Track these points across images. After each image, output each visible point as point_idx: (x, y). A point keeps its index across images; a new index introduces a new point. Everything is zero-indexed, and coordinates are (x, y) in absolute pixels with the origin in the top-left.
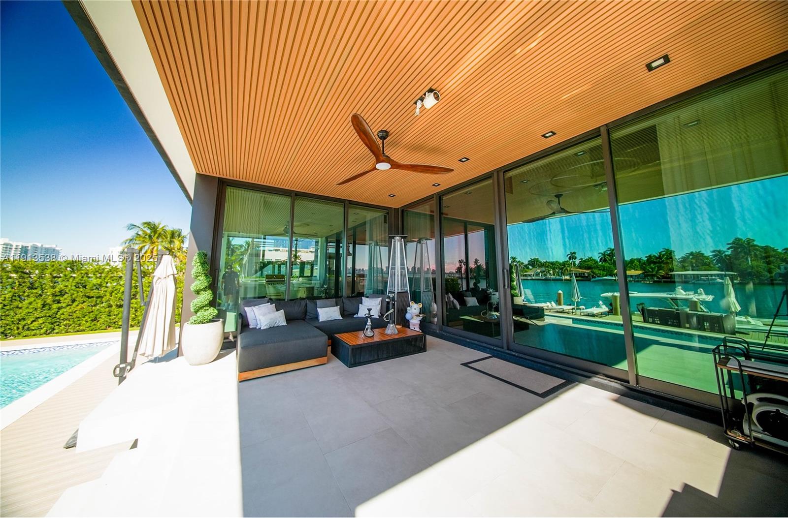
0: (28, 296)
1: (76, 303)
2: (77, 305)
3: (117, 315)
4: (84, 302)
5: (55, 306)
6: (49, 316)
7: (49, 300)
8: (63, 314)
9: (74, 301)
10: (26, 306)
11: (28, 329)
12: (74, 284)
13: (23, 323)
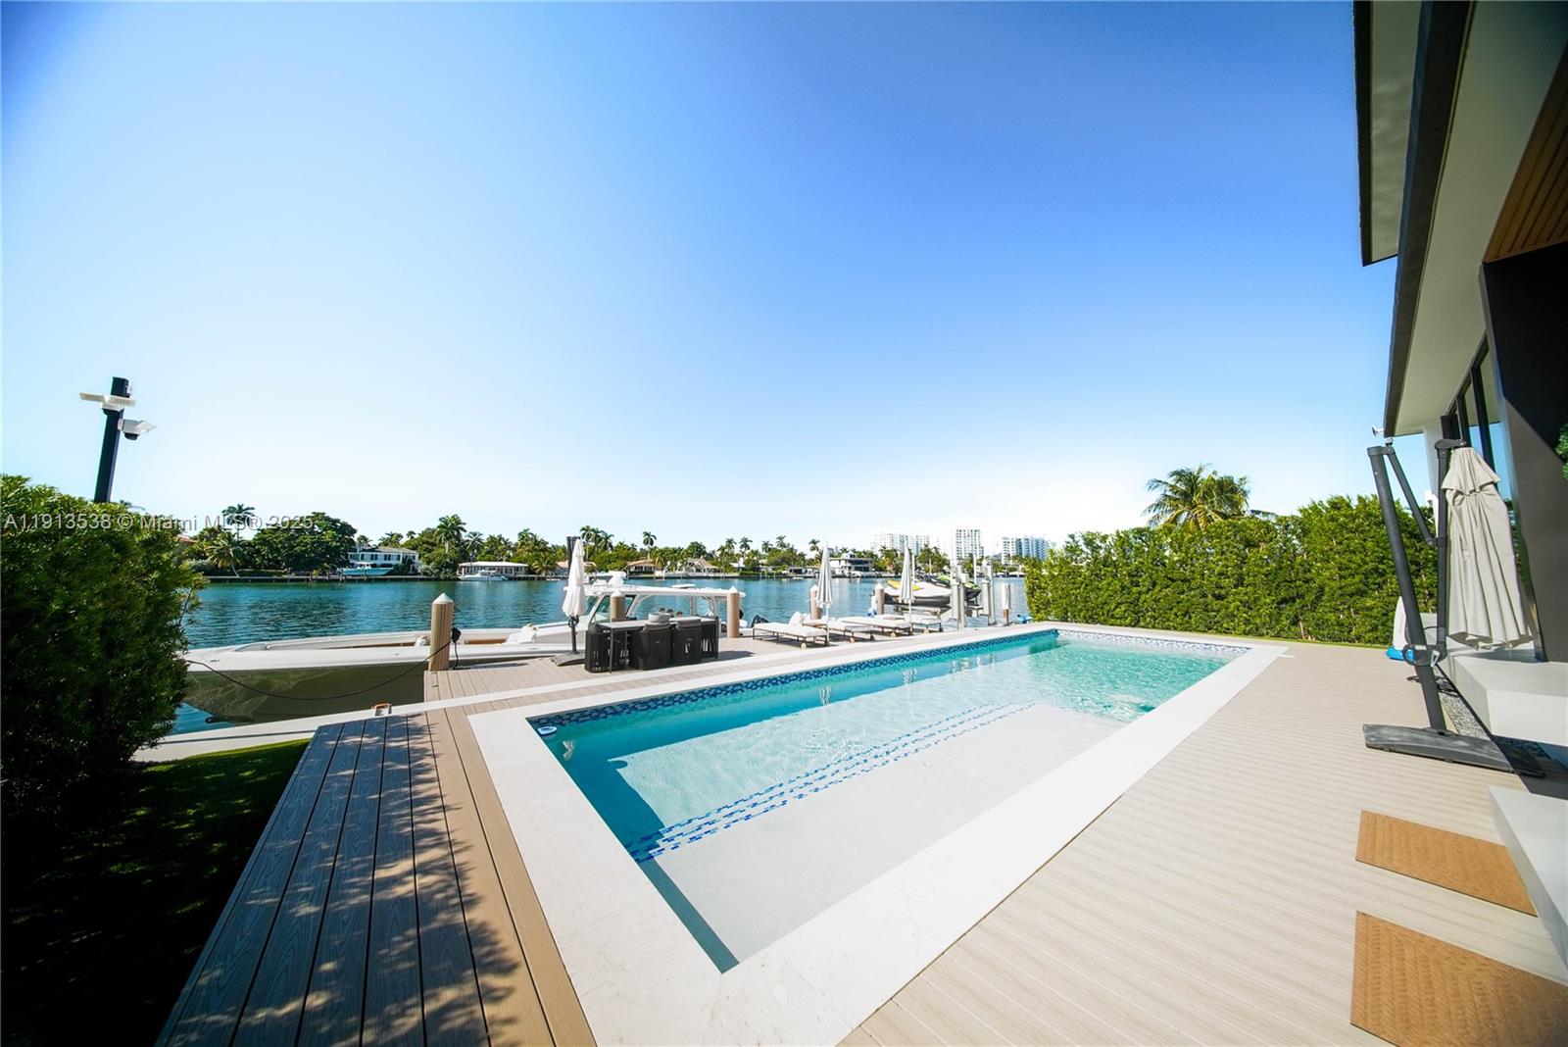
0: (1105, 575)
1: (1158, 588)
2: (1160, 591)
3: (1219, 611)
4: (1168, 587)
5: (1135, 589)
6: (1131, 603)
7: (1127, 581)
8: (1145, 601)
9: (1154, 584)
10: (1105, 587)
11: (1113, 616)
12: (1150, 561)
13: (1107, 608)
